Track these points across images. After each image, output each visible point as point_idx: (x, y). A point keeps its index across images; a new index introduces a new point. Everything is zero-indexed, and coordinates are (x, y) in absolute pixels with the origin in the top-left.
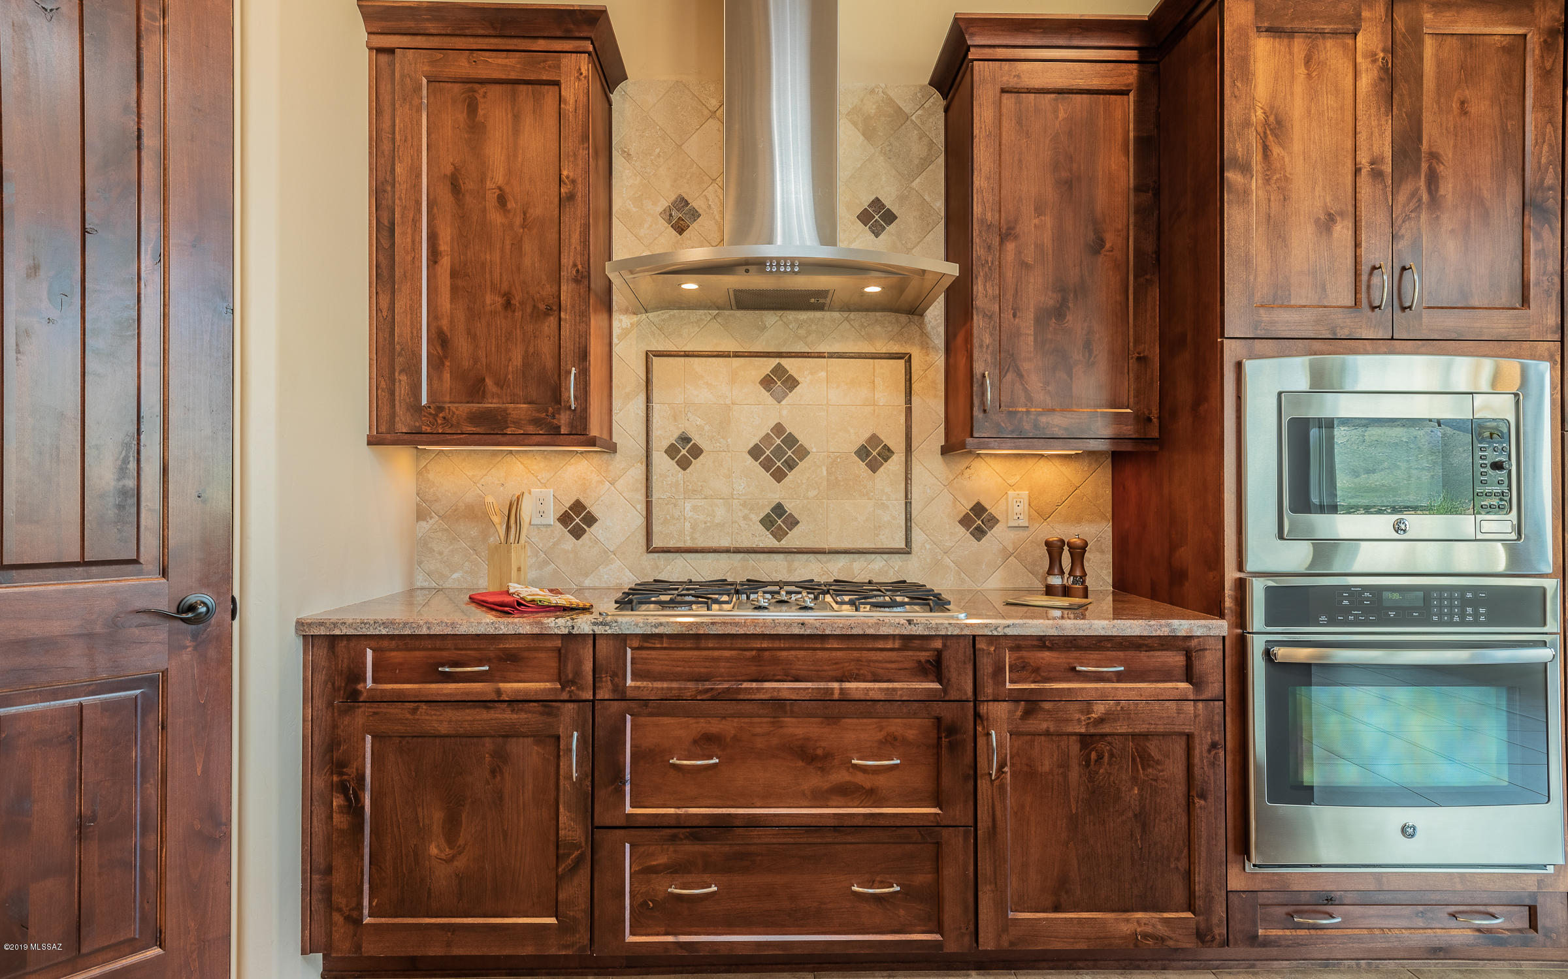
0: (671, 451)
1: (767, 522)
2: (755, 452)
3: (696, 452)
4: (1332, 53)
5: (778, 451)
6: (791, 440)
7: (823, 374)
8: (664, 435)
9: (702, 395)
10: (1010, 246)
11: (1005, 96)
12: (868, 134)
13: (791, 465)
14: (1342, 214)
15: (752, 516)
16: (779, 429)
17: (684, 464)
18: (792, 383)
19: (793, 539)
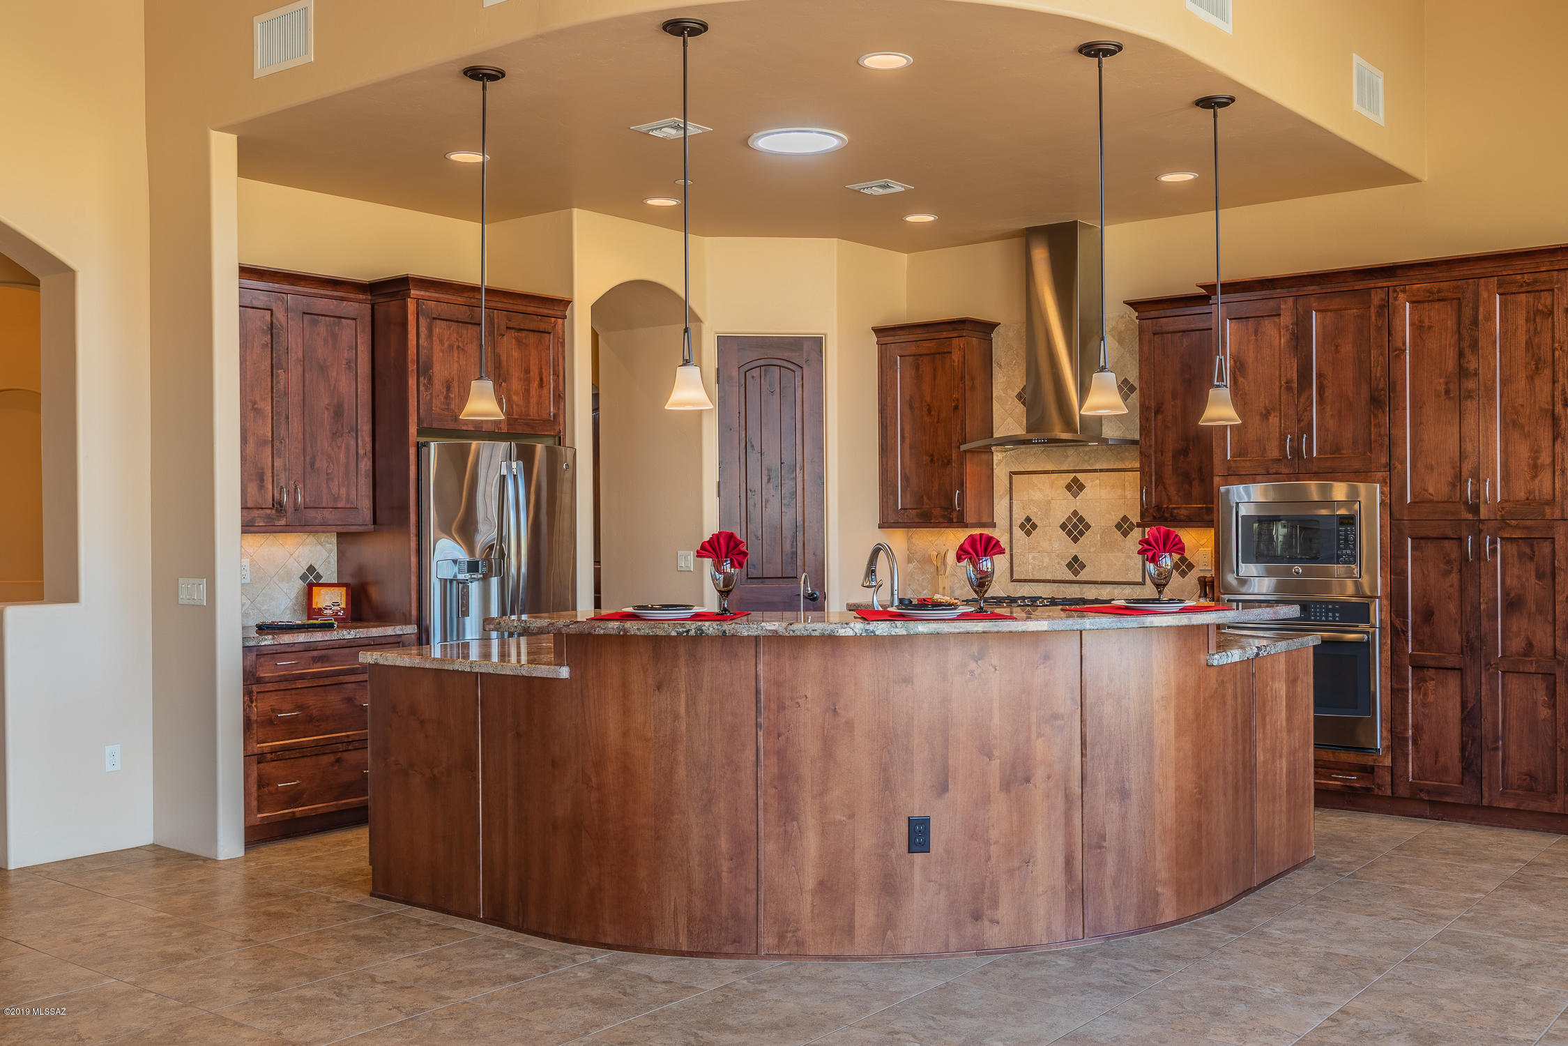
0: (1022, 526)
1: (1070, 566)
2: (1063, 527)
3: (1034, 526)
4: (1268, 326)
5: (1075, 526)
6: (1081, 520)
7: (1098, 481)
8: (1019, 518)
9: (1037, 495)
10: (1159, 417)
11: (1156, 336)
12: (1121, 341)
13: (1081, 533)
14: (1274, 410)
15: (1062, 562)
16: (1075, 513)
17: (1028, 533)
18: (1081, 487)
19: (1083, 576)
